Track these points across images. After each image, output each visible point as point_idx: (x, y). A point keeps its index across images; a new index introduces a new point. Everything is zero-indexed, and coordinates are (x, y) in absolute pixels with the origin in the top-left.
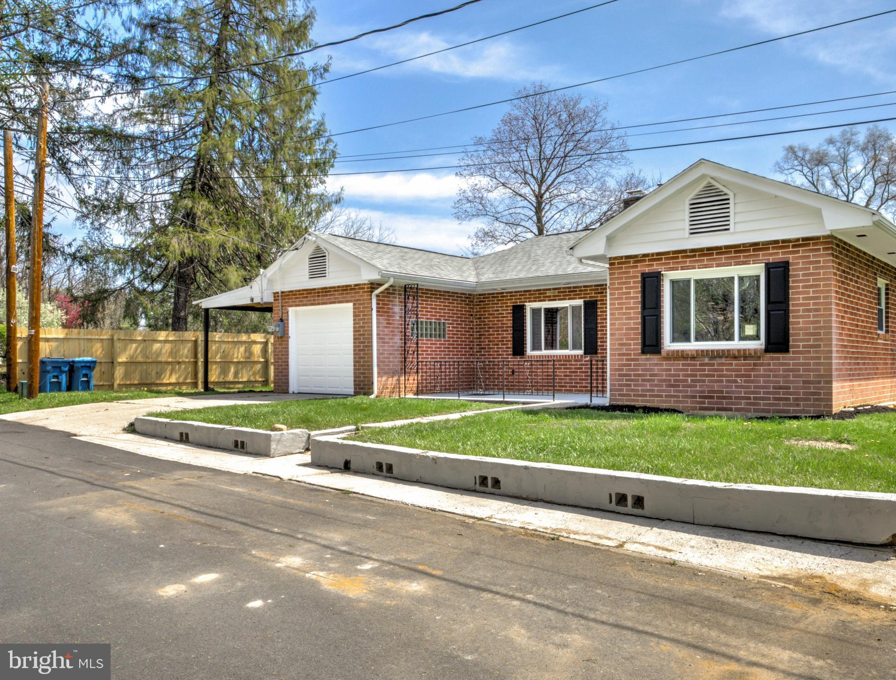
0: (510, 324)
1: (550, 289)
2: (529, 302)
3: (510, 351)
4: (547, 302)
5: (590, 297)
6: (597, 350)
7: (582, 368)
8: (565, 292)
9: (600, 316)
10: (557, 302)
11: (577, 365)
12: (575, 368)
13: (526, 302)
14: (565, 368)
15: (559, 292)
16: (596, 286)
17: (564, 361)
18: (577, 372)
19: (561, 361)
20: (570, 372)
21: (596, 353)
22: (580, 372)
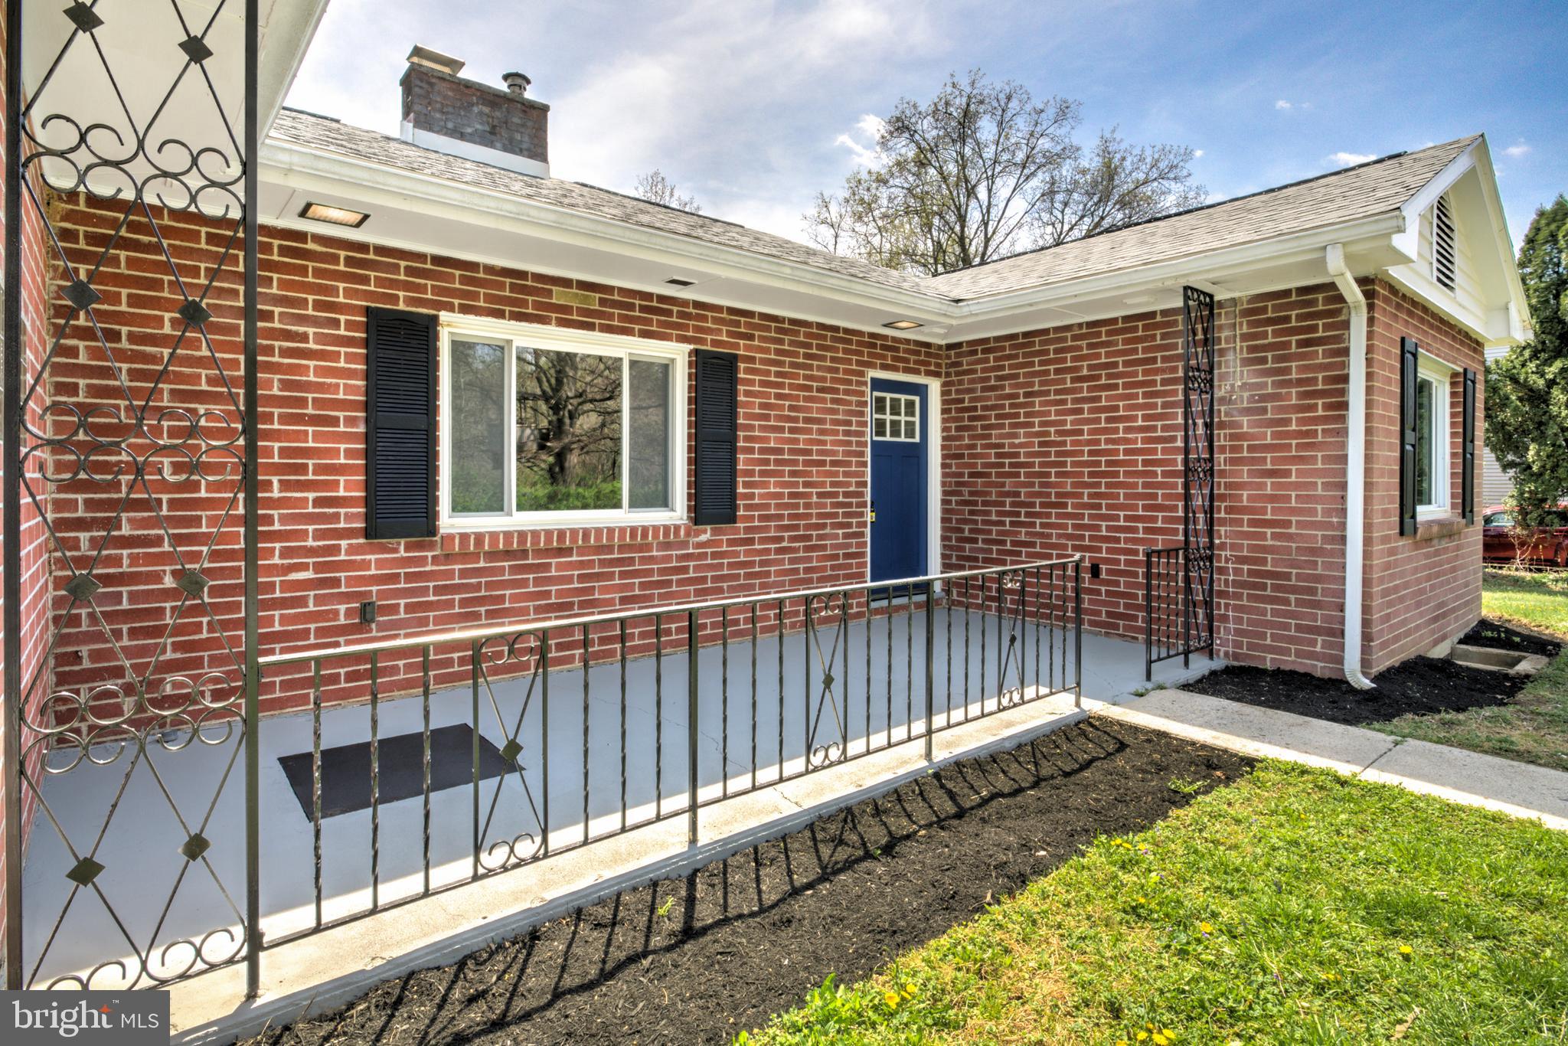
0: (351, 388)
1: (566, 283)
2: (465, 310)
3: (351, 517)
4: (552, 330)
5: (715, 343)
6: (734, 508)
7: (685, 569)
8: (631, 307)
9: (747, 405)
10: (596, 335)
11: (669, 558)
12: (662, 571)
13: (450, 308)
14: (623, 575)
15: (602, 302)
16: (732, 311)
17: (622, 548)
18: (669, 583)
19: (609, 549)
20: (643, 586)
21: (732, 519)
22: (680, 583)
